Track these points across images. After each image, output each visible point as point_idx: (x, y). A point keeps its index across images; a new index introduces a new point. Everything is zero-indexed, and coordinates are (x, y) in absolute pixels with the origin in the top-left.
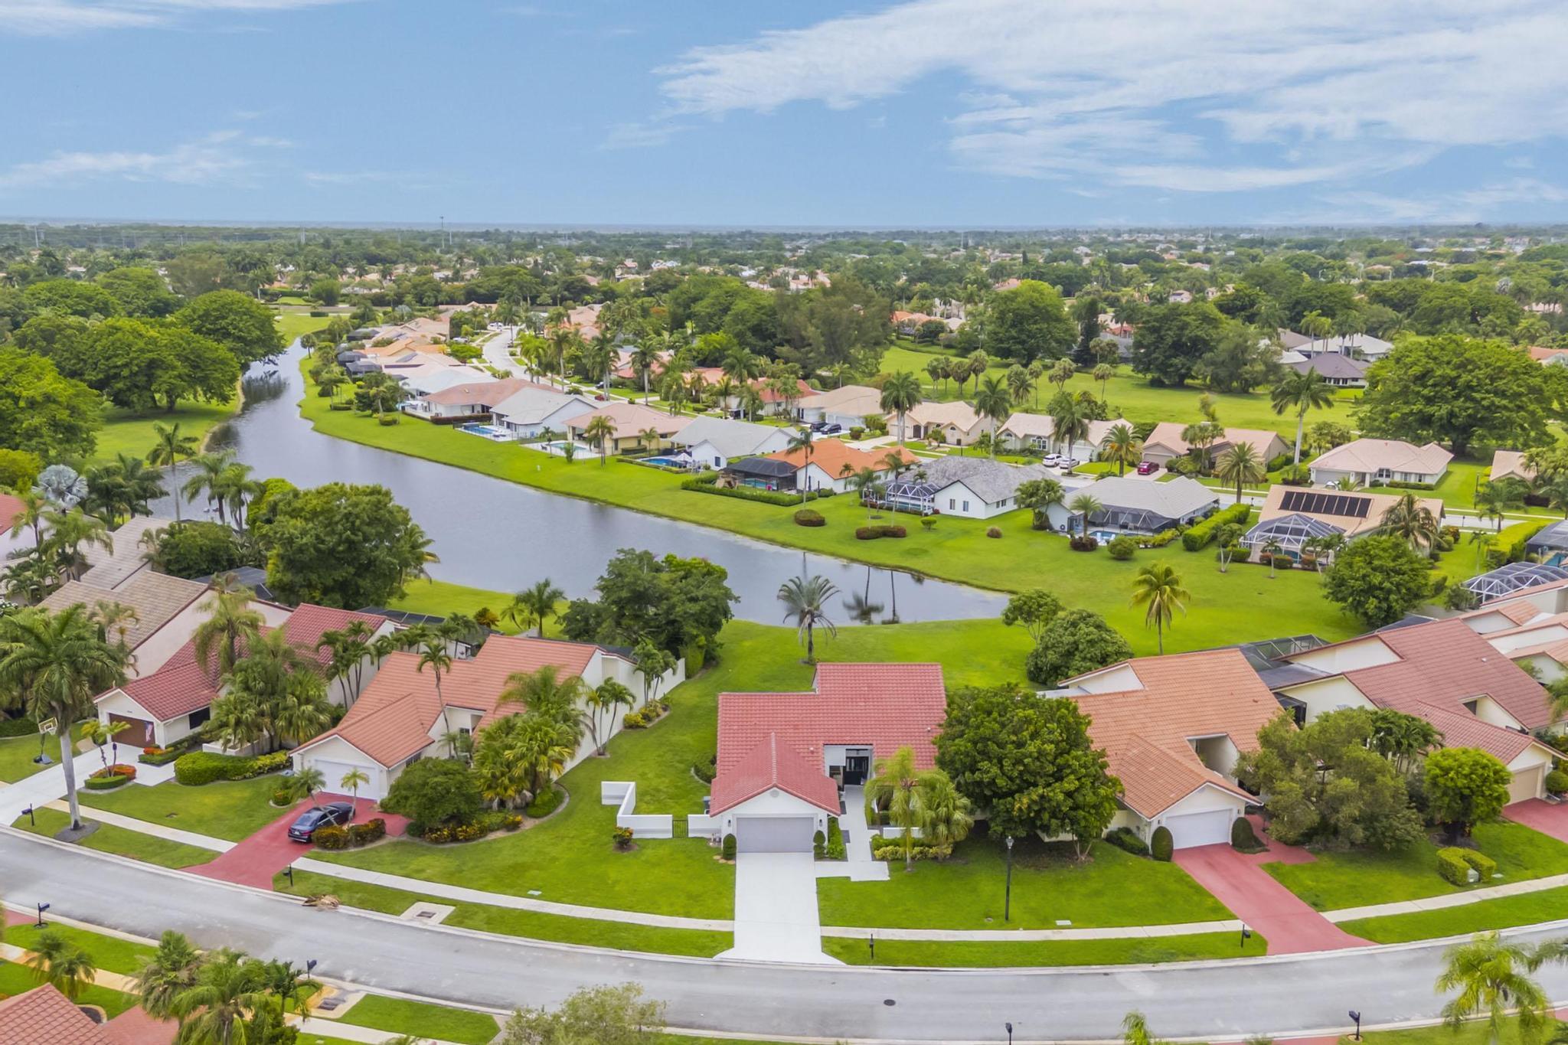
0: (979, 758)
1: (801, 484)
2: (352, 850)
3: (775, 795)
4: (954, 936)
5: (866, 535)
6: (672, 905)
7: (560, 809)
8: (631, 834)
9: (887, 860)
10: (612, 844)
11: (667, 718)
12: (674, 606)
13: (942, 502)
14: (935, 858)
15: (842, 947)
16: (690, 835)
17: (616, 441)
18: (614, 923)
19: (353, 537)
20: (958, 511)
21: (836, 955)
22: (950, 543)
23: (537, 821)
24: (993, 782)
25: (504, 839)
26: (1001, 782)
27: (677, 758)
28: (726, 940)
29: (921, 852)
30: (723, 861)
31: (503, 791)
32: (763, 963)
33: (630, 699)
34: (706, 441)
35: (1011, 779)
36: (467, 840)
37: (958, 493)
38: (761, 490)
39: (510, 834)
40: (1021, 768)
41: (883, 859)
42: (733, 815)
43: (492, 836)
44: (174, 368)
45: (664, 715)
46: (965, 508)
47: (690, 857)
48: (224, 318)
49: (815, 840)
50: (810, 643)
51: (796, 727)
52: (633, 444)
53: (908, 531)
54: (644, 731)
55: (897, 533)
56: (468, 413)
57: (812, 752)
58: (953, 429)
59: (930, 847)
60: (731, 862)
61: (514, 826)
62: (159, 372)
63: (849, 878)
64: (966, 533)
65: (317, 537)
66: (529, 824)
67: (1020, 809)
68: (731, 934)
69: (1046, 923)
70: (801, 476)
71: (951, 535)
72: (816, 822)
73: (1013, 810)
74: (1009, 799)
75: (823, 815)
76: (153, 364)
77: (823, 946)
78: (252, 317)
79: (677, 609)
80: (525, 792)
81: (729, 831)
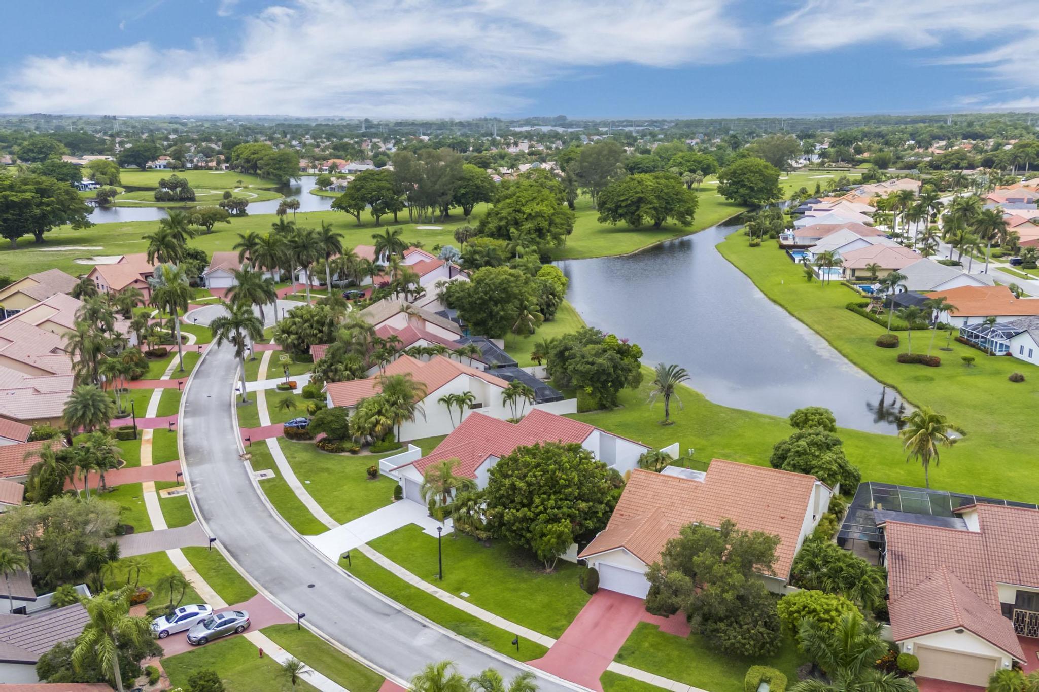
2: (292, 440)
13: (1015, 345)
14: (476, 537)
18: (303, 506)
21: (343, 557)
23: (369, 454)
25: (345, 456)
32: (312, 547)
37: (1026, 341)
39: (352, 455)
43: (343, 454)
44: (651, 203)
46: (1030, 355)
48: (744, 174)
50: (667, 411)
53: (941, 362)
55: (931, 363)
57: (479, 457)
60: (394, 501)
62: (642, 205)
63: (423, 529)
64: (995, 373)
66: (365, 453)
69: (456, 590)
77: (347, 552)
81: (400, 483)
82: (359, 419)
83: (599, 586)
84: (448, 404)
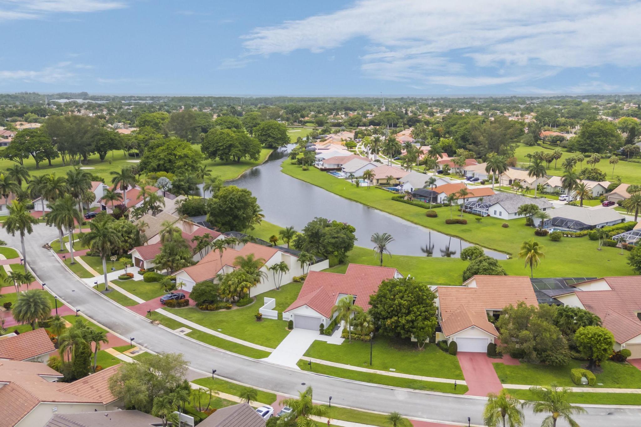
1: (439, 200)
2: (176, 308)
3: (306, 307)
5: (450, 222)
6: (259, 341)
7: (249, 305)
8: (261, 316)
9: (345, 338)
10: (255, 318)
13: (491, 211)
14: (363, 340)
15: (304, 364)
16: (282, 319)
17: (378, 180)
18: (236, 343)
19: (232, 206)
20: (498, 216)
21: (299, 366)
22: (483, 228)
23: (238, 308)
25: (223, 312)
28: (267, 355)
29: (358, 337)
30: (287, 330)
31: (227, 295)
32: (274, 364)
34: (408, 182)
36: (211, 310)
37: (498, 208)
38: (422, 202)
39: (227, 310)
42: (293, 313)
43: (221, 310)
44: (237, 147)
46: (500, 215)
47: (278, 327)
48: (269, 130)
49: (321, 327)
50: (382, 260)
51: (332, 286)
52: (385, 182)
53: (468, 222)
54: (300, 283)
55: (463, 222)
56: (336, 167)
58: (525, 182)
60: (290, 330)
61: (229, 308)
62: (232, 149)
63: (327, 342)
64: (493, 225)
65: (220, 205)
66: (235, 308)
67: (388, 324)
68: (270, 353)
69: (386, 368)
70: (439, 197)
71: (487, 225)
72: (322, 320)
73: (386, 324)
75: (324, 318)
76: (231, 146)
78: (279, 130)
79: (327, 241)
80: (235, 297)
81: (291, 319)
82: (230, 286)
83: (458, 350)
84: (275, 271)
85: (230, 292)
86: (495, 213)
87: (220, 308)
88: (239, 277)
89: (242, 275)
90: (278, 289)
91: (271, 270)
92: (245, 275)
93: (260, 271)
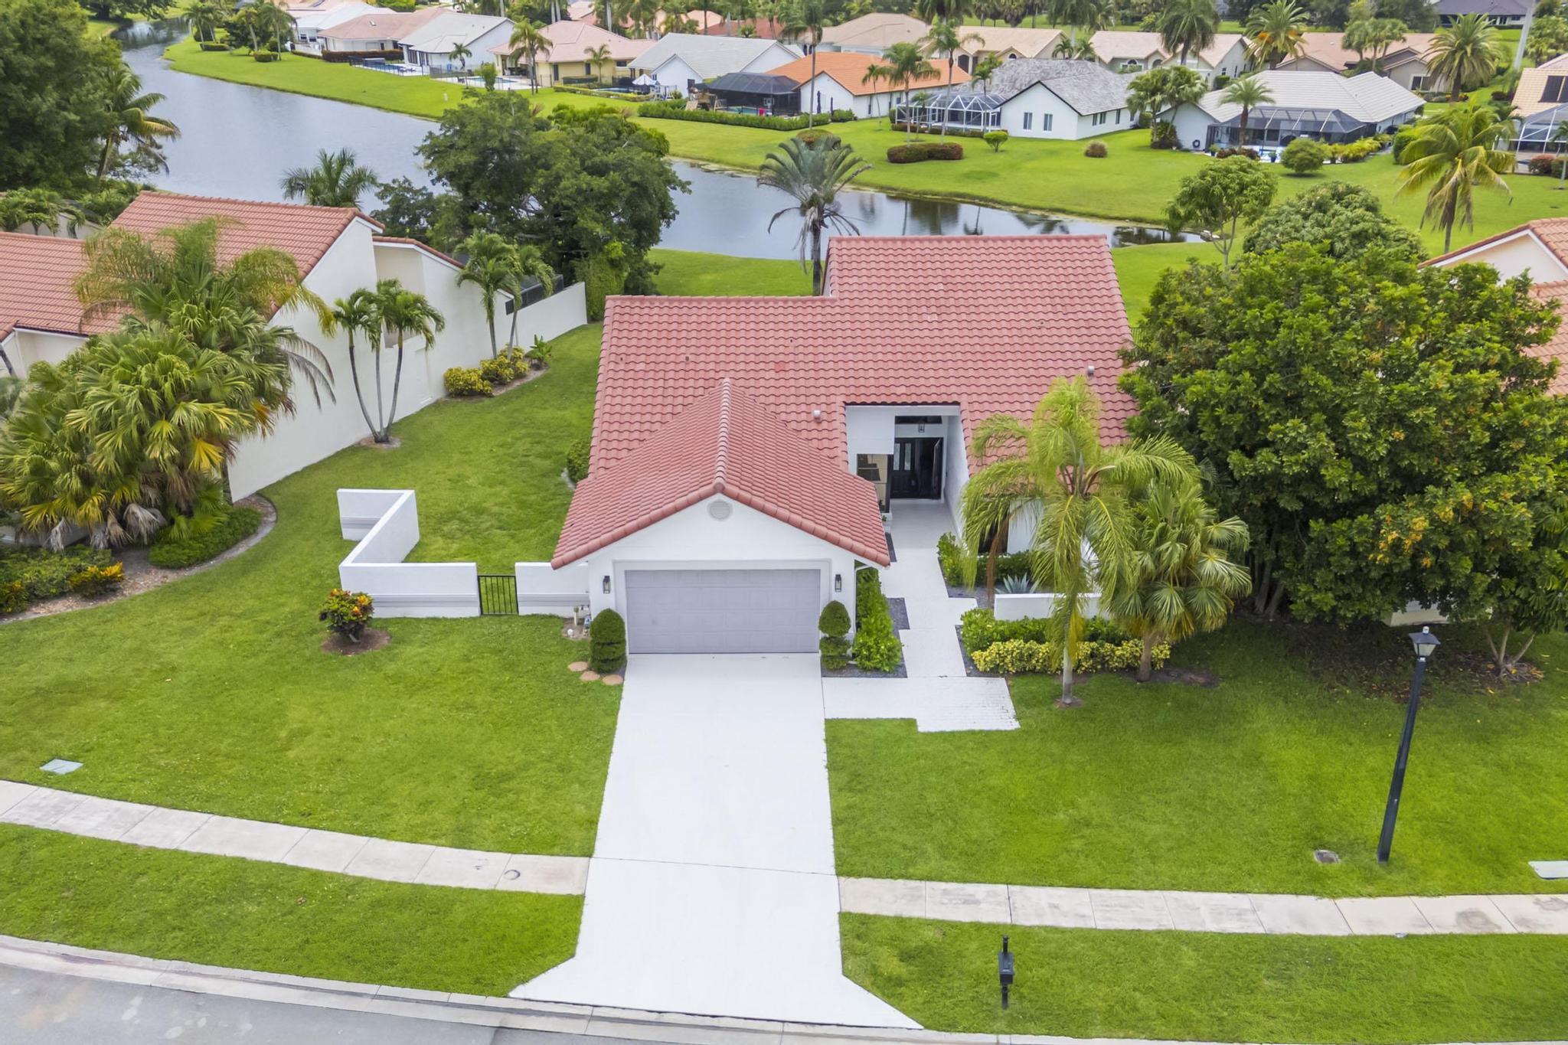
0: (1267, 412)
1: (806, 106)
3: (720, 513)
4: (1240, 914)
5: (902, 155)
6: (425, 805)
7: (241, 550)
8: (367, 609)
9: (1006, 674)
10: (325, 633)
11: (537, 381)
12: (558, 178)
13: (1012, 119)
14: (1130, 669)
15: (906, 957)
16: (524, 610)
17: (555, 67)
20: (1037, 130)
21: (888, 988)
22: (1029, 165)
23: (172, 577)
24: (1313, 476)
25: (62, 618)
26: (1336, 474)
27: (539, 448)
28: (553, 929)
29: (1098, 657)
30: (591, 677)
31: (71, 506)
33: (430, 323)
34: (674, 57)
35: (1362, 465)
37: (1038, 102)
38: (752, 114)
39: (90, 606)
40: (1400, 435)
41: (994, 671)
42: (615, 563)
43: (41, 611)
45: (534, 375)
47: (509, 666)
49: (823, 626)
51: (780, 367)
52: (580, 72)
53: (965, 153)
54: (487, 401)
55: (951, 154)
56: (377, 49)
57: (818, 420)
58: (1013, 56)
59: (1117, 641)
60: (610, 680)
61: (101, 588)
63: (911, 723)
64: (1052, 153)
66: (145, 583)
67: (1396, 547)
68: (575, 904)
69: (1497, 872)
70: (806, 94)
71: (1030, 157)
72: (827, 582)
73: (1374, 548)
74: (1363, 518)
75: (843, 564)
77: (848, 952)
79: (564, 183)
80: (134, 508)
81: (599, 603)
82: (78, 442)
84: (360, 333)
85: (87, 480)
86: (1027, 124)
87: (35, 596)
88: (143, 371)
89: (164, 357)
90: (379, 439)
91: (338, 327)
92: (184, 356)
93: (279, 333)
